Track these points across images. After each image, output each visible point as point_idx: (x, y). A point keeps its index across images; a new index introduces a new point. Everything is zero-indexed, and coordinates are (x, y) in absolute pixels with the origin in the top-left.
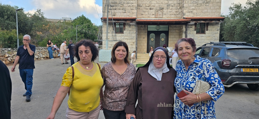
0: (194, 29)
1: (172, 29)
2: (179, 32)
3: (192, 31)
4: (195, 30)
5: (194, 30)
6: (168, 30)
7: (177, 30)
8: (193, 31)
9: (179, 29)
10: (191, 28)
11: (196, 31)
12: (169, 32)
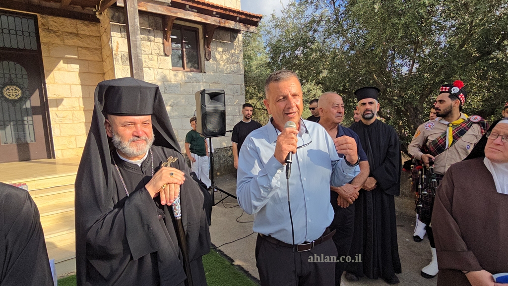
0: (161, 46)
1: (57, 40)
2: (97, 59)
3: (155, 57)
4: (166, 55)
5: (162, 53)
6: (35, 48)
7: (84, 51)
8: (158, 55)
9: (96, 49)
10: (149, 40)
11: (169, 59)
12: (44, 54)
